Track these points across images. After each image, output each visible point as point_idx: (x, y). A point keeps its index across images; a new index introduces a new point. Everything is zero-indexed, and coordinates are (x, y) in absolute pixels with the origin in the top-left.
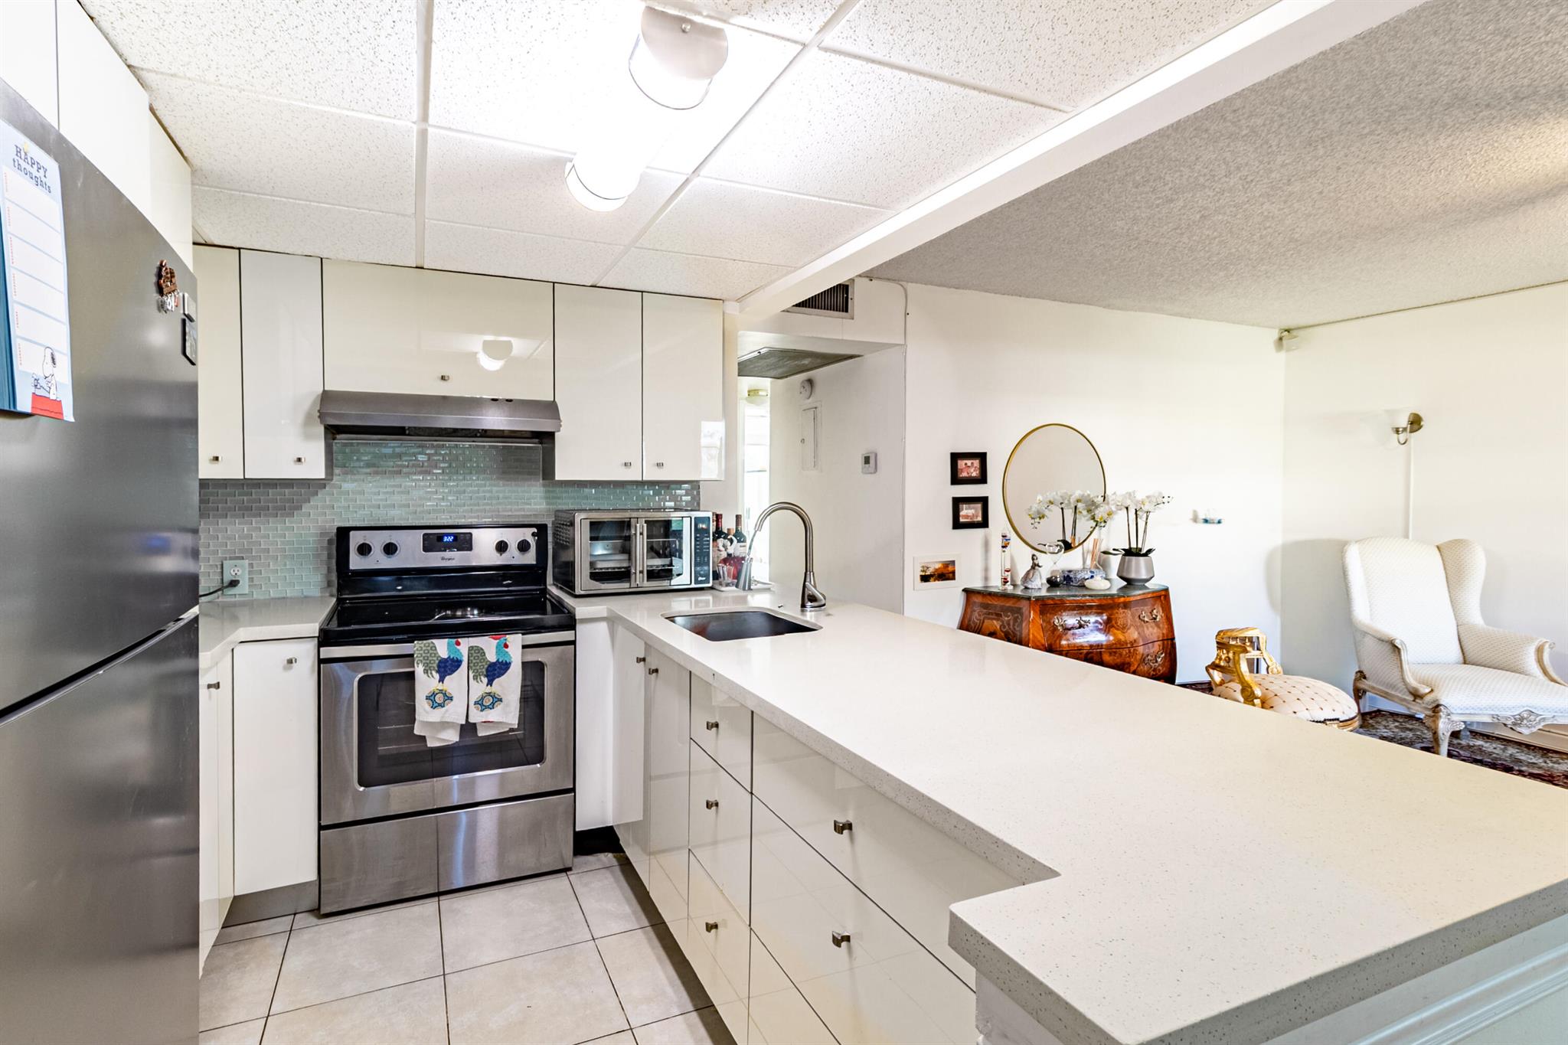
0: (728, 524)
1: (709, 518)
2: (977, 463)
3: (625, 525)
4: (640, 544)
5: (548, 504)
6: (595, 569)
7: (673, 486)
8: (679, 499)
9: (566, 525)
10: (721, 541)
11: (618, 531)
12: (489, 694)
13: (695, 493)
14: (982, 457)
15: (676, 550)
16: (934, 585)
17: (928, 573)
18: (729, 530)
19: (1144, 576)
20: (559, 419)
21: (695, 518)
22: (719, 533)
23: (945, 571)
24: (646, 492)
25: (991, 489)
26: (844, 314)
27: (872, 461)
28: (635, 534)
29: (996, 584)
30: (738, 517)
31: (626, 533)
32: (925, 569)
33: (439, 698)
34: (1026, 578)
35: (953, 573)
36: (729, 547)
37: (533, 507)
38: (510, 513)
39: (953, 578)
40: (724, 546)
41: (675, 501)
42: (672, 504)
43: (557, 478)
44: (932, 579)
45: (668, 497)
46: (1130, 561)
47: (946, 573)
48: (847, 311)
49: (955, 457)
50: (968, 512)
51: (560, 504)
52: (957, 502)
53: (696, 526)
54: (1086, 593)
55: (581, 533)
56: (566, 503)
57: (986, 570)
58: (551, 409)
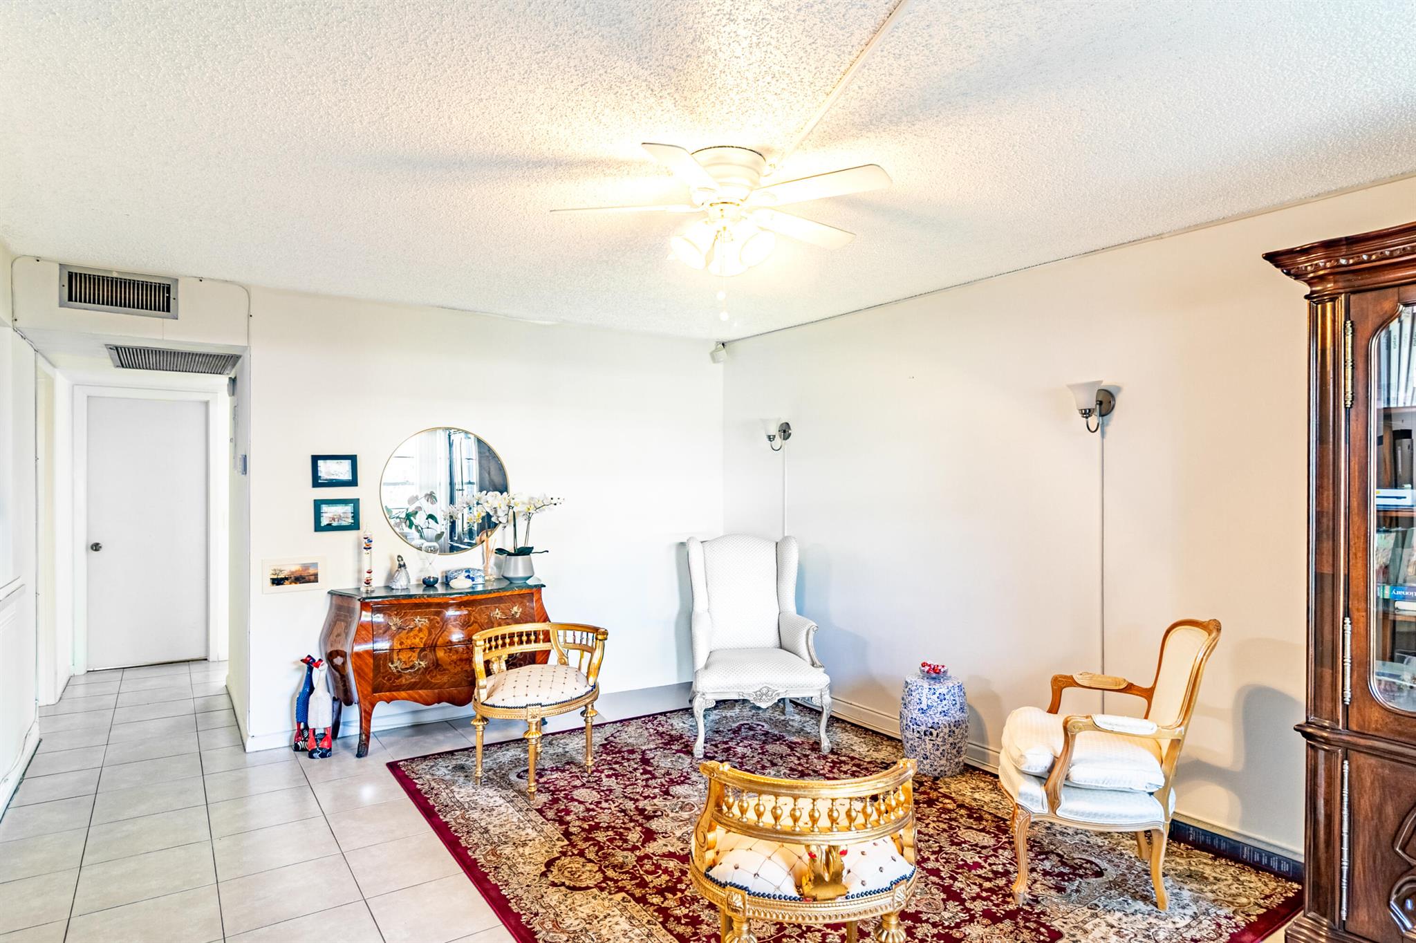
2: (345, 465)
14: (352, 459)
16: (289, 589)
17: (282, 576)
19: (522, 575)
23: (304, 574)
25: (364, 492)
26: (165, 313)
27: (246, 461)
32: (277, 572)
35: (316, 575)
39: (316, 582)
44: (287, 583)
47: (306, 577)
48: (168, 310)
49: (316, 460)
50: (334, 515)
52: (319, 505)
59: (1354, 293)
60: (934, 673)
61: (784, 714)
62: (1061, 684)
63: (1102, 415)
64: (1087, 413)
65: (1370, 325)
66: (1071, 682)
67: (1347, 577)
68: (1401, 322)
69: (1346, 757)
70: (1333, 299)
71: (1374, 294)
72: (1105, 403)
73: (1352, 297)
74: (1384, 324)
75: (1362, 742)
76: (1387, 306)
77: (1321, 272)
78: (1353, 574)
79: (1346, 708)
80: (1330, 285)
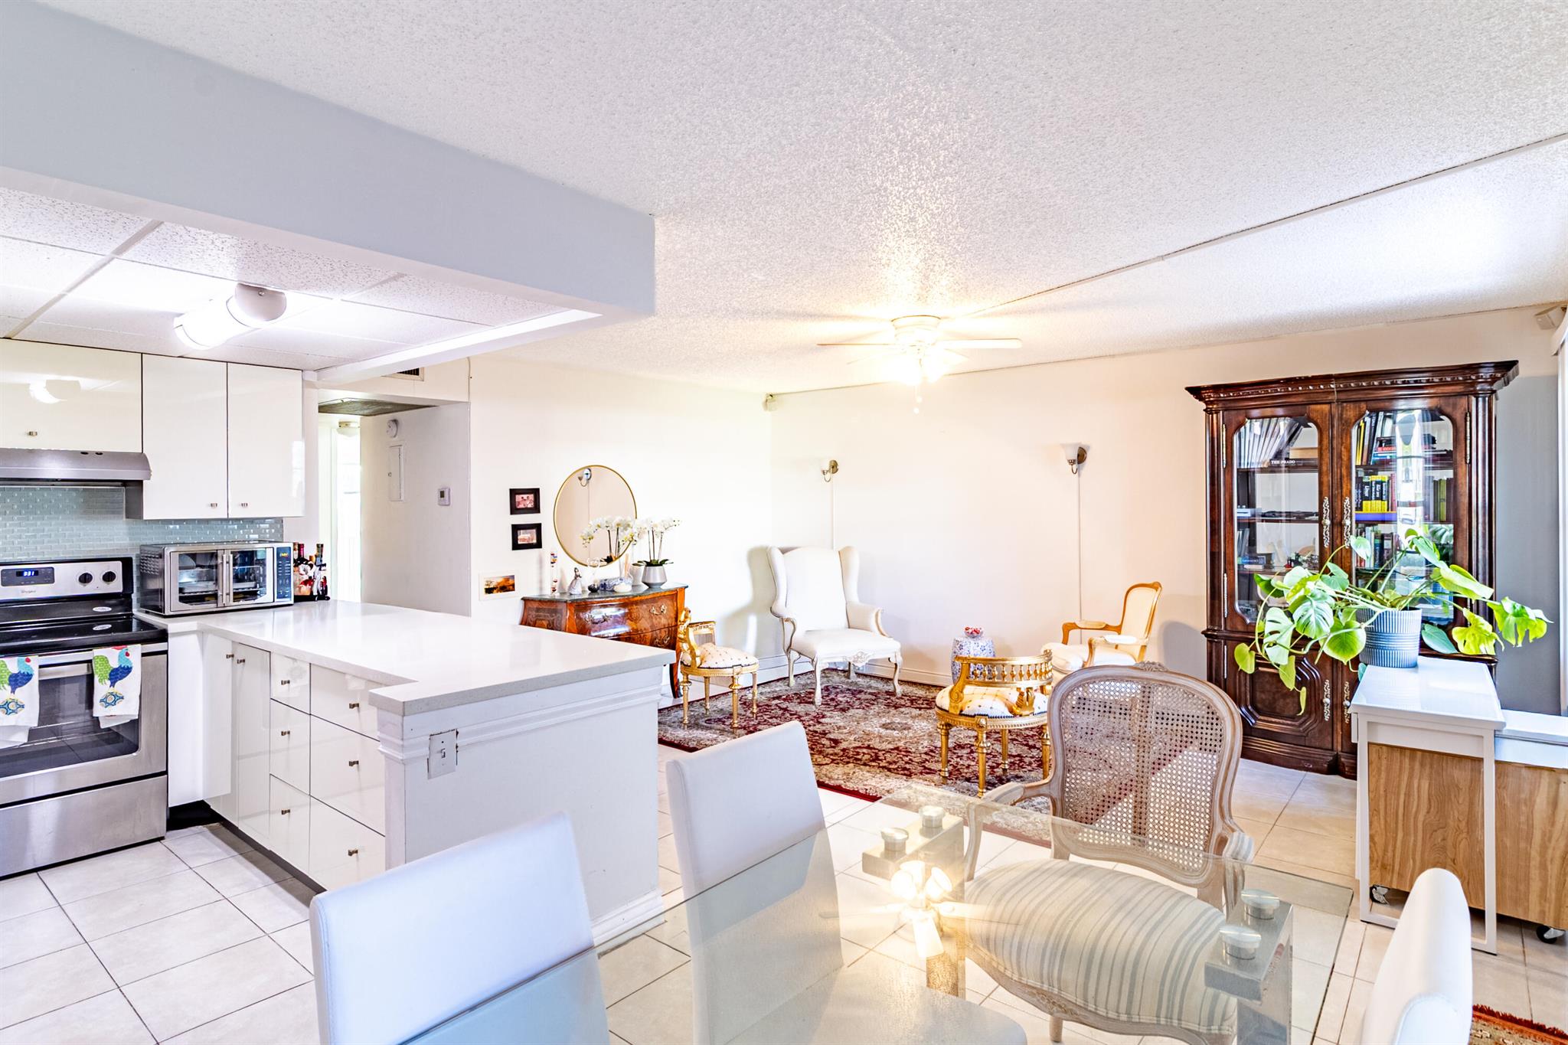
0: (309, 552)
1: (290, 548)
2: (531, 497)
3: (213, 555)
4: (227, 571)
5: (130, 540)
6: (184, 593)
7: (256, 521)
8: (263, 531)
9: (154, 558)
10: (302, 567)
11: (205, 561)
12: (112, 694)
13: (279, 526)
14: (536, 492)
15: (260, 575)
16: (497, 596)
17: (492, 586)
18: (311, 557)
19: (658, 581)
20: (150, 470)
21: (278, 548)
22: (300, 560)
23: (506, 584)
24: (229, 527)
25: (544, 518)
26: (417, 378)
27: (446, 494)
28: (222, 563)
29: (548, 594)
30: (320, 547)
31: (213, 563)
32: (489, 583)
33: (12, 706)
34: (571, 586)
35: (513, 585)
36: (309, 571)
37: (116, 542)
38: (92, 549)
39: (513, 590)
40: (304, 570)
41: (259, 533)
42: (256, 536)
43: (145, 518)
44: (495, 591)
45: (252, 531)
46: (649, 570)
47: (507, 586)
48: (419, 376)
49: (514, 493)
50: (525, 536)
51: (143, 539)
52: (516, 529)
53: (278, 554)
54: (615, 595)
55: (171, 563)
56: (152, 538)
57: (541, 582)
58: (141, 460)
59: (1226, 410)
60: (974, 634)
61: (849, 678)
62: (1068, 628)
63: (1079, 463)
64: (1072, 462)
65: (1234, 427)
66: (1074, 626)
67: (1225, 553)
68: (1245, 428)
69: (1225, 644)
70: (1217, 412)
71: (1235, 412)
72: (1081, 457)
73: (1225, 413)
74: (1238, 428)
75: (1232, 635)
76: (1241, 418)
77: (1212, 399)
78: (1227, 552)
79: (1225, 619)
80: (1215, 406)
